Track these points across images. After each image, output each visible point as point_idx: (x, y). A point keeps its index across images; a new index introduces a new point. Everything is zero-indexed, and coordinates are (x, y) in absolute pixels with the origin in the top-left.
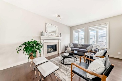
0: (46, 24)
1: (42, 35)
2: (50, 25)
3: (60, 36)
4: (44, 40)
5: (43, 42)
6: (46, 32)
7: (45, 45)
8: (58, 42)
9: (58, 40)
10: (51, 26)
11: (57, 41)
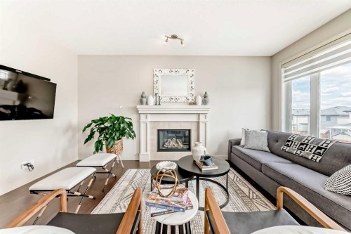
0: (155, 72)
1: (141, 102)
2: (166, 71)
4: (149, 116)
5: (146, 120)
6: (155, 93)
7: (152, 128)
8: (198, 122)
9: (196, 117)
10: (170, 74)
11: (194, 118)
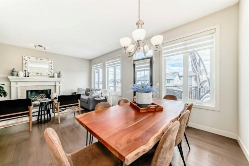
0: (24, 58)
1: (12, 75)
2: (33, 58)
3: (59, 76)
4: (19, 83)
5: (16, 85)
6: (24, 70)
7: (22, 90)
9: (54, 83)
10: (36, 60)
